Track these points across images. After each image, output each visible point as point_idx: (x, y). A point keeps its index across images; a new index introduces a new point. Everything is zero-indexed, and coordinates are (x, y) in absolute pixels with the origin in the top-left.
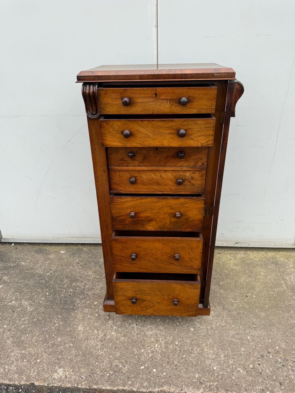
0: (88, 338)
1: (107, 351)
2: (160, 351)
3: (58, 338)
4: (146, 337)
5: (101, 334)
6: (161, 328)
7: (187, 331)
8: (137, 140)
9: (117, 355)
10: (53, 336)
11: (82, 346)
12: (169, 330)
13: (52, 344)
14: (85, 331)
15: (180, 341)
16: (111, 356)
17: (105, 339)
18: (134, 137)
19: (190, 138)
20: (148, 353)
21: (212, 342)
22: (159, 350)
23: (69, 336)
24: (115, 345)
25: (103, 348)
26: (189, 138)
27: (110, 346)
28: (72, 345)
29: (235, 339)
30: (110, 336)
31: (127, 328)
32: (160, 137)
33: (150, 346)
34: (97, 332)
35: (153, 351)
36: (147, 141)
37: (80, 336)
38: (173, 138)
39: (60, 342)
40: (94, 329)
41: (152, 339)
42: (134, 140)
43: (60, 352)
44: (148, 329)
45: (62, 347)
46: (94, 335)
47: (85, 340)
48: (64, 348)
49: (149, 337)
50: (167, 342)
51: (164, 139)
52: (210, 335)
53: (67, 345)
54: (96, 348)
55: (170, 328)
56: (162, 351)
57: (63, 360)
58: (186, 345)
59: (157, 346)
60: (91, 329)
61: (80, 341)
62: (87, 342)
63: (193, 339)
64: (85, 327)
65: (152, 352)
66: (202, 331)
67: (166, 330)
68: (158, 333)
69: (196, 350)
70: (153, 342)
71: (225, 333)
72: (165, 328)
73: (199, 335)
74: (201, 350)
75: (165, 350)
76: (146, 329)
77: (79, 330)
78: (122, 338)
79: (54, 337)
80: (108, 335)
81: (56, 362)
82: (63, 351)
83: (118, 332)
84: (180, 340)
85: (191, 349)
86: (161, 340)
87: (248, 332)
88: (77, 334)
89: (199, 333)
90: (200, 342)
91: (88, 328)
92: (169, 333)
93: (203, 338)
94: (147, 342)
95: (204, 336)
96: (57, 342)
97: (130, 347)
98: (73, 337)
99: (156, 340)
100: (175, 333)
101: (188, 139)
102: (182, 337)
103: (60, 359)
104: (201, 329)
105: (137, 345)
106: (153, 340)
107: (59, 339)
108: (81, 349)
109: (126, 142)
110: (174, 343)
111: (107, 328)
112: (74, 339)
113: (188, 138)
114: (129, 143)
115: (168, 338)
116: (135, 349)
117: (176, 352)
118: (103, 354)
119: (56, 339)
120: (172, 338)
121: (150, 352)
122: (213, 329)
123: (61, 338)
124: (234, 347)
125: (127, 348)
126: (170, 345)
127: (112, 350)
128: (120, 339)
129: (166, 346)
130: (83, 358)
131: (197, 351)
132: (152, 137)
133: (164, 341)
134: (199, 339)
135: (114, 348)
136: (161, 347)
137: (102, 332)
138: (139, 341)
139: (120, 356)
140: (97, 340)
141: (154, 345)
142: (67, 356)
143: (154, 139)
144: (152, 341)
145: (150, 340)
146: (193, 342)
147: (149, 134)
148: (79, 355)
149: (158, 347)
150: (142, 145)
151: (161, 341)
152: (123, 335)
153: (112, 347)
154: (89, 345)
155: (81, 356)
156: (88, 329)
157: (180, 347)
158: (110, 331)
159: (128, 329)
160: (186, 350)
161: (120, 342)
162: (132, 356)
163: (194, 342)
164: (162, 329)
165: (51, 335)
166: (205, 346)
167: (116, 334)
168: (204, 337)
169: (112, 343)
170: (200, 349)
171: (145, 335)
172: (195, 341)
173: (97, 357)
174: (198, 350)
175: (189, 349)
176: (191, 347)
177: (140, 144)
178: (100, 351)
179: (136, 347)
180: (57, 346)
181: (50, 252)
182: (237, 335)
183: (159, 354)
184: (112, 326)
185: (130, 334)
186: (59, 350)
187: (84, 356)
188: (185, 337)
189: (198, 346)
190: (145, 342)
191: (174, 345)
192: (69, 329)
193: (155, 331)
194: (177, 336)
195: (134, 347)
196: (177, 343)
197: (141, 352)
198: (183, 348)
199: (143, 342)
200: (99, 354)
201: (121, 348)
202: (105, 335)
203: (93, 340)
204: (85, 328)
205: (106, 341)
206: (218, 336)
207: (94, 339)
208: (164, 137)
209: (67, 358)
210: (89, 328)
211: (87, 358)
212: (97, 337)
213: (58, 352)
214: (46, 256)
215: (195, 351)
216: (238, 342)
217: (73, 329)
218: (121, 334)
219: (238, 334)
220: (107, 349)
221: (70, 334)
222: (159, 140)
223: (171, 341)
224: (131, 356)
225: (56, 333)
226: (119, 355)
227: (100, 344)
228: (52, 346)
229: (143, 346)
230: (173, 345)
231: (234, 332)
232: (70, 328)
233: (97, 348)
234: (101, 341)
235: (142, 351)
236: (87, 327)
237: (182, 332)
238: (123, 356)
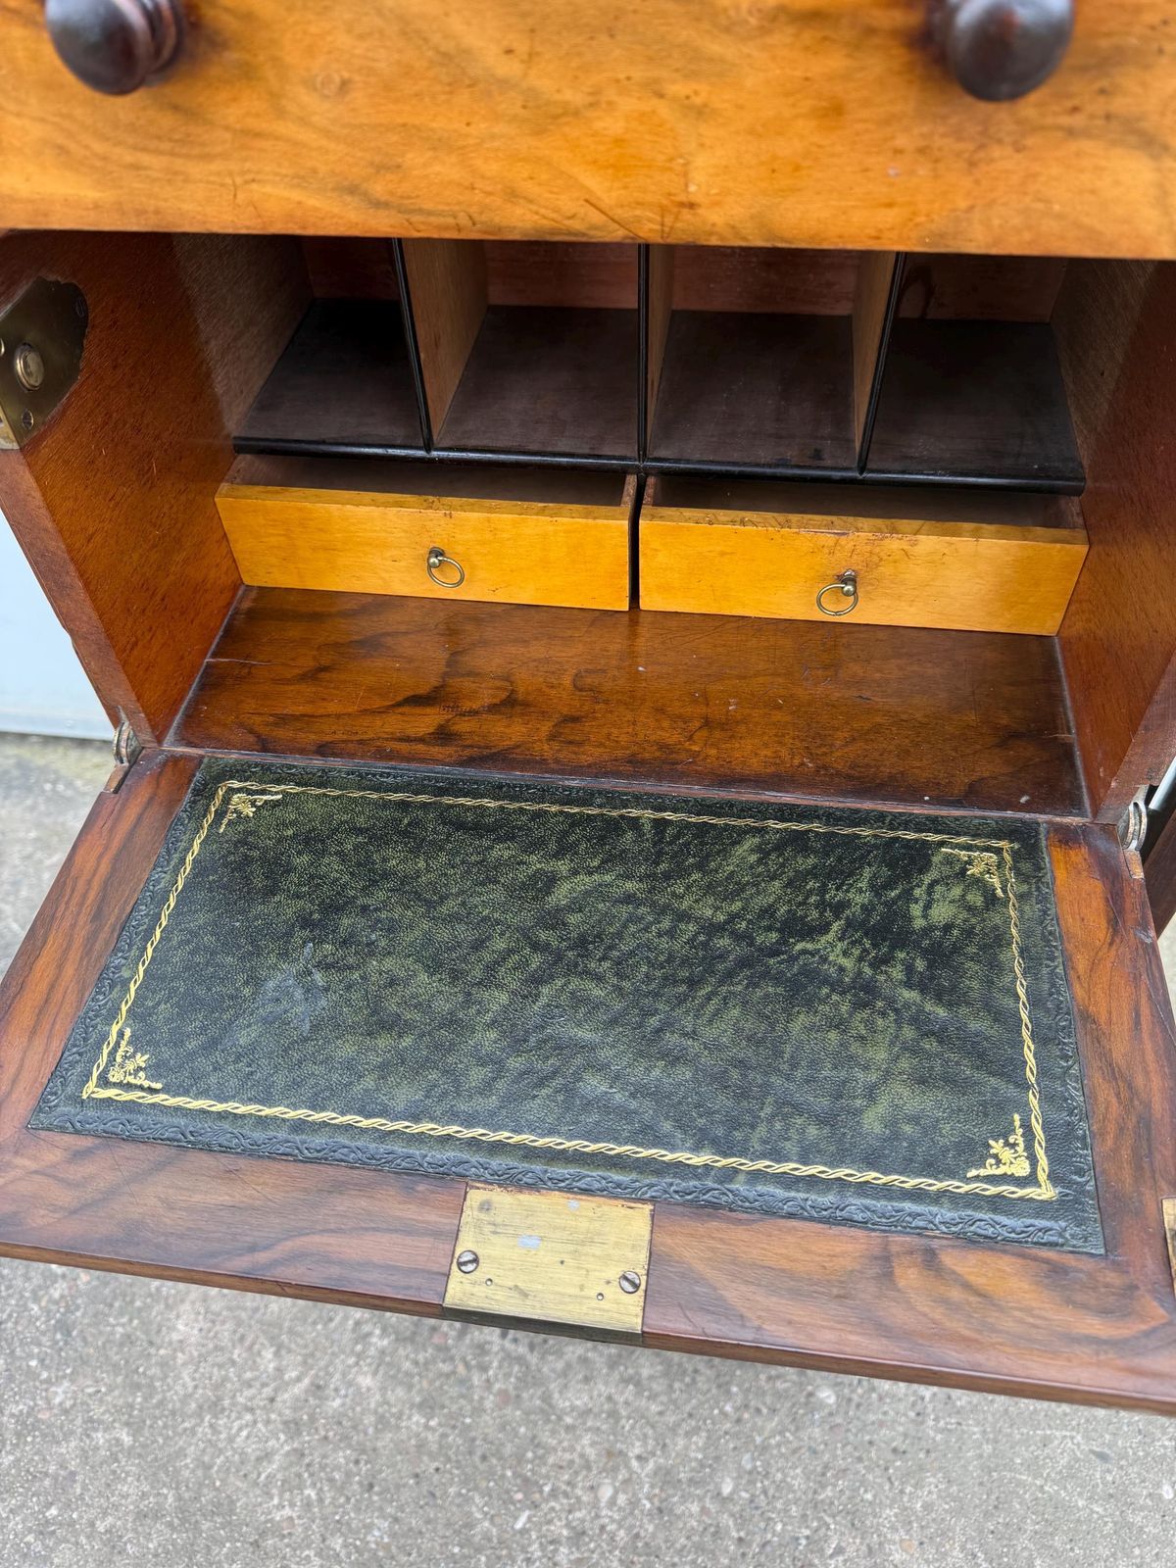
0: (220, 1399)
1: (321, 1500)
2: (622, 1533)
3: (59, 1380)
4: (548, 1421)
5: (299, 1379)
6: (645, 1372)
7: (793, 1405)
8: (283, 128)
9: (369, 1538)
10: (28, 1366)
11: (181, 1453)
12: (687, 1385)
13: (18, 1418)
14: (211, 1346)
15: (750, 1473)
16: (337, 1543)
17: (313, 1419)
18: (248, 73)
19: (1119, 104)
20: (551, 1542)
21: (939, 1497)
22: (620, 1526)
23: (116, 1375)
24: (366, 1463)
25: (299, 1476)
26: (1099, 106)
27: (337, 1468)
28: (127, 1439)
29: (1080, 1494)
30: (346, 1396)
31: (447, 1349)
32: (638, 73)
33: (566, 1495)
34: (272, 1366)
35: (584, 1533)
36: (440, 145)
37: (178, 1377)
38: (833, 112)
39: (66, 1412)
40: (262, 1339)
41: (586, 1441)
42: (252, 123)
43: (55, 1478)
44: (568, 1366)
45: (73, 1444)
46: (255, 1379)
47: (199, 1414)
48: (84, 1456)
49: (569, 1428)
50: (668, 1473)
51: (701, 112)
52: (928, 1452)
53: (100, 1437)
54: (259, 1475)
55: (696, 1371)
56: (637, 1536)
57: (68, 1541)
58: (779, 1505)
59: (606, 1492)
60: (242, 1338)
61: (173, 1413)
62: (211, 1426)
63: (826, 1467)
64: (213, 1322)
65: (578, 1536)
66: (885, 1413)
67: (671, 1386)
68: (627, 1403)
69: (839, 1551)
70: (588, 1468)
71: (1026, 1441)
72: (666, 1374)
73: (867, 1438)
74: (870, 1551)
75: (651, 1528)
76: (553, 1370)
77: (175, 1337)
78: (415, 1419)
79: (35, 1376)
80: (336, 1390)
81: (28, 1545)
82: (73, 1474)
83: (393, 1377)
84: (749, 1467)
85: (807, 1538)
86: (637, 1451)
87: (1165, 1447)
88: (163, 1364)
89: (862, 1429)
90: (866, 1491)
91: (227, 1326)
92: (688, 1408)
93: (887, 1469)
94: (551, 1460)
95: (895, 1450)
96: (50, 1408)
97: (452, 1490)
98: (138, 1387)
99: (610, 1454)
100: (724, 1414)
101: (1071, 133)
102: (764, 1448)
103: (54, 1532)
104: (881, 1398)
105: (490, 1474)
106: (591, 1453)
107: (60, 1394)
108: (177, 1471)
109: (146, 159)
110: (711, 1487)
111: (336, 1336)
112: (145, 1399)
113: (1078, 121)
114: (195, 169)
115: (681, 1442)
116: (478, 1505)
117: (713, 1552)
118: (291, 1519)
119: (46, 1390)
120: (704, 1449)
121: (565, 1532)
122: (954, 1406)
123: (73, 1381)
124: (1072, 1549)
125: (433, 1495)
126: (684, 1499)
127: (348, 1499)
128: (398, 1428)
129: (661, 1502)
130: (180, 1538)
131: (841, 1558)
132: (504, 84)
133: (651, 1465)
134: (860, 1467)
135: (360, 1483)
136: (634, 1503)
137: (305, 1362)
138: (508, 1449)
139: (387, 1547)
140: (268, 1422)
141: (592, 1488)
142: (92, 1513)
143: (546, 117)
144: (582, 1456)
145: (572, 1449)
146: (823, 1487)
147: (456, 24)
148: (157, 1514)
149: (612, 1502)
150: (386, 205)
151: (635, 1464)
152: (418, 1400)
153: (349, 1475)
154: (221, 1452)
155: (170, 1525)
156: (226, 1331)
157: (742, 1520)
158: (351, 1361)
159: (452, 1359)
160: (780, 1545)
161: (399, 1448)
162: (456, 1550)
163: (829, 1492)
164: (651, 1378)
165: (21, 1358)
166: (893, 1528)
167: (383, 1389)
168: (890, 1456)
169: (349, 1446)
170: (864, 1548)
171: (547, 1410)
172: (835, 1486)
173: (256, 1541)
174: (851, 1551)
175: (797, 1539)
176: (807, 1527)
177: (352, 190)
178: (276, 1501)
179: (488, 1493)
180: (44, 1436)
181: (75, 789)
182: (1100, 1466)
183: (617, 1553)
184: (366, 1328)
185: (462, 1396)
186: (52, 1469)
187: (183, 1521)
188: (779, 1445)
189: (855, 1519)
190: (542, 1459)
191: (707, 1500)
192: (123, 1325)
193: (606, 1384)
194: (736, 1435)
195: (476, 1488)
196: (727, 1489)
197: (512, 1528)
198: (762, 1525)
199: (528, 1462)
200: (271, 1521)
201: (398, 1487)
202: (319, 1387)
203: (248, 1417)
204: (209, 1331)
205: (317, 1430)
206: (980, 1456)
207: (251, 1410)
208: (692, 75)
209: (92, 1524)
210: (235, 1332)
211: (202, 1542)
212: (272, 1400)
213: (47, 1482)
214: (49, 815)
215: (831, 1556)
216: (1101, 1517)
217: (145, 1324)
218: (410, 1387)
219: (1103, 1457)
220: (321, 1489)
221: (127, 1362)
222: (612, 125)
223: (693, 1470)
224: (453, 1555)
225: (49, 1347)
226: (382, 1538)
227: (281, 1445)
228: (18, 1435)
229: (528, 1484)
230: (701, 1499)
231: (1079, 1438)
232: (131, 1320)
233: (267, 1477)
234: (293, 1427)
235: (519, 1525)
236: (223, 1323)
237: (765, 1411)
238: (404, 1546)
